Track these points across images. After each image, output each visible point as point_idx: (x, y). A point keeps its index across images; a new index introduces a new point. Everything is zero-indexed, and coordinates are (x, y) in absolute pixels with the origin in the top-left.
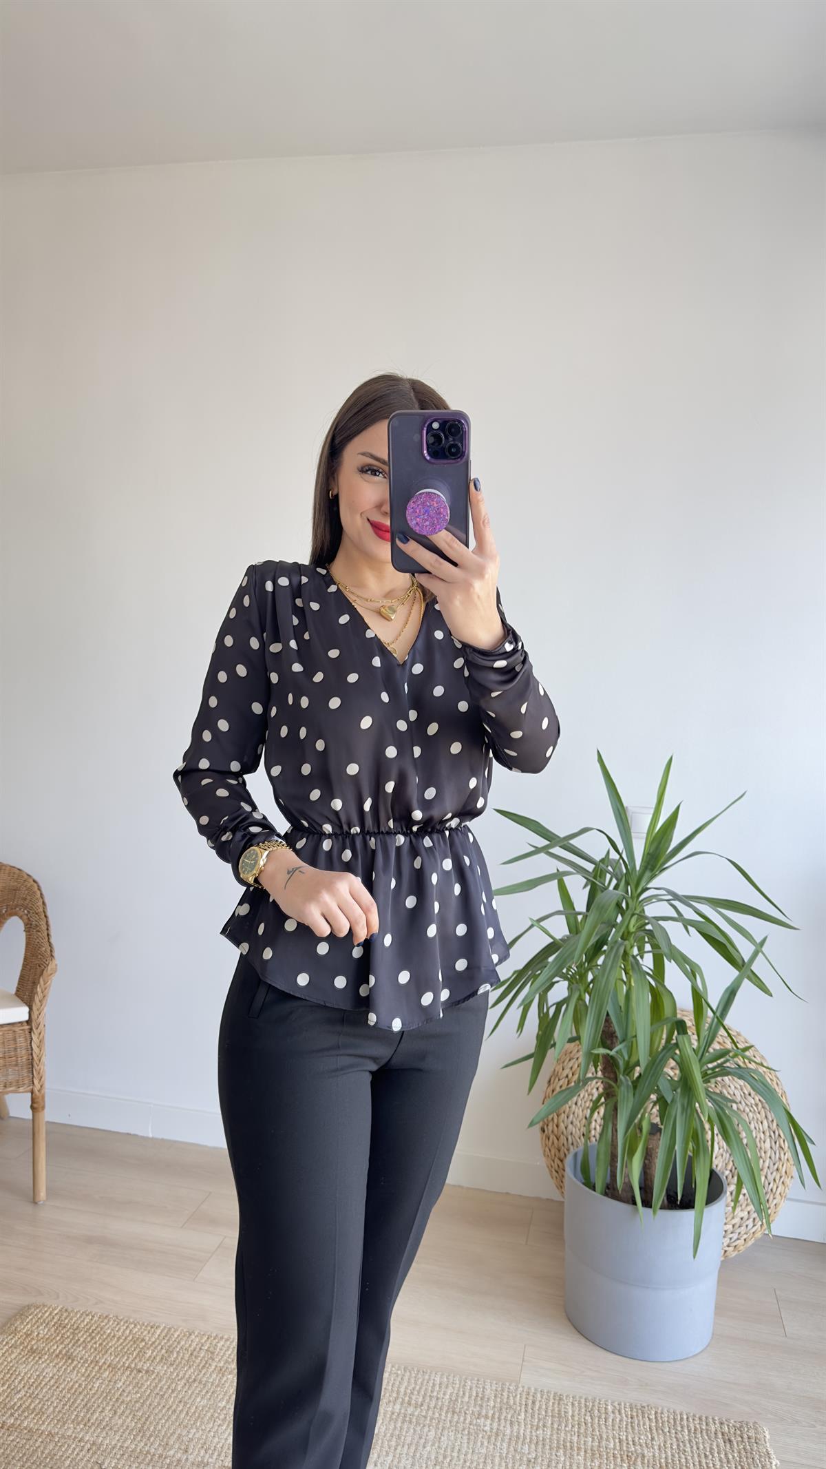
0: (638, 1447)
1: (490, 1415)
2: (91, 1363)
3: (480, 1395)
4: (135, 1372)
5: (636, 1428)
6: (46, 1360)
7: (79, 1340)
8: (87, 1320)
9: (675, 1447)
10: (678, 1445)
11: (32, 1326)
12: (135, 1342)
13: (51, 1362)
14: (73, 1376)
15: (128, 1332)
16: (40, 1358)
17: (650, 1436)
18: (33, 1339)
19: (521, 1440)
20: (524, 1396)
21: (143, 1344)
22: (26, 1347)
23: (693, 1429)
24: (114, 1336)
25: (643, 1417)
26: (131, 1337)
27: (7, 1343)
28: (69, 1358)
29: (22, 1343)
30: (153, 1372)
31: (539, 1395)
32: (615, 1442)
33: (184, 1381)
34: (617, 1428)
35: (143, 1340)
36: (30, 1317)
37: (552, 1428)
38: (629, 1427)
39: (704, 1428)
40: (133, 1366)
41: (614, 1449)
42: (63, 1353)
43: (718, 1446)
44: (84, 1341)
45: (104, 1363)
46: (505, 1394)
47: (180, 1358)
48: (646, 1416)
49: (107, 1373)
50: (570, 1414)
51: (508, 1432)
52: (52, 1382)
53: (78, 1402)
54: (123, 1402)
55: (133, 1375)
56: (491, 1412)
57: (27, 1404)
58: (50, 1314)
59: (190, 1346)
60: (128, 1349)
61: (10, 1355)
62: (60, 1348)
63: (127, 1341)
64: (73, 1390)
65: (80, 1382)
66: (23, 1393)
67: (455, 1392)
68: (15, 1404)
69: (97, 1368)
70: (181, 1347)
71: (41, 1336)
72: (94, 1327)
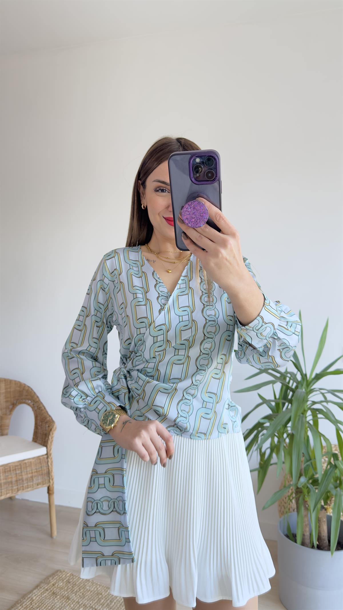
2: (77, 602)
6: (58, 599)
7: (74, 590)
11: (56, 581)
12: (97, 595)
13: (60, 600)
15: (96, 589)
16: (56, 597)
18: (55, 587)
21: (101, 596)
22: (51, 591)
24: (89, 590)
26: (96, 592)
27: (44, 588)
28: (68, 599)
29: (50, 589)
36: (57, 576)
40: (94, 607)
42: (66, 595)
44: (76, 591)
45: (82, 603)
47: (115, 606)
58: (65, 576)
60: (94, 598)
61: (44, 594)
63: (94, 594)
70: (117, 600)
71: (59, 586)
72: (82, 585)
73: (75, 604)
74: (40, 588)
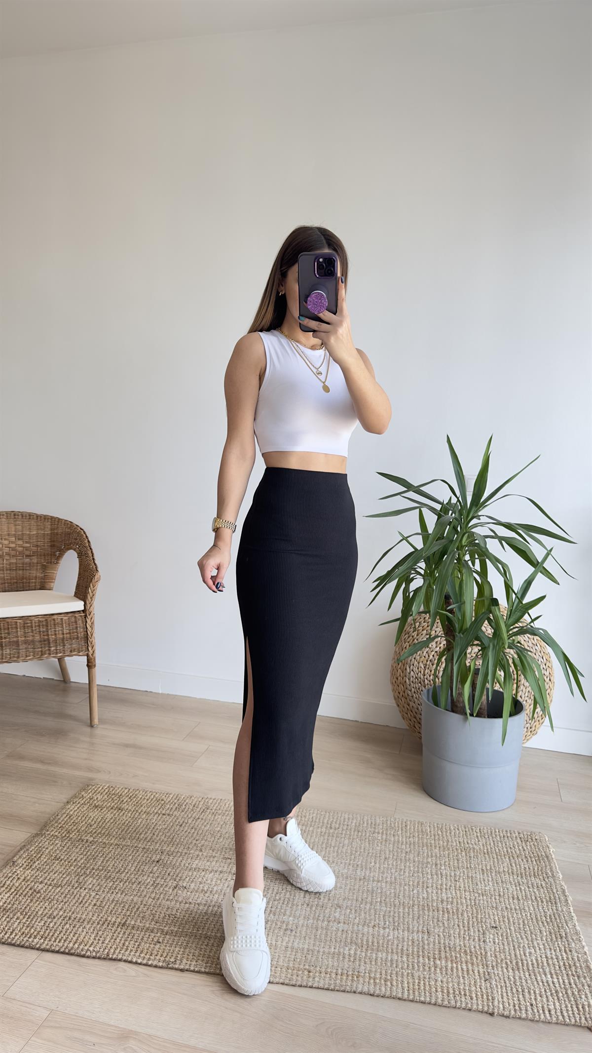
0: (471, 845)
1: (381, 832)
2: (134, 811)
3: (374, 823)
4: (161, 815)
5: (469, 836)
6: (105, 811)
7: (123, 801)
8: (126, 791)
9: (492, 844)
10: (494, 844)
11: (93, 794)
12: (158, 801)
13: (108, 811)
14: (124, 817)
15: (152, 796)
16: (101, 810)
17: (477, 840)
18: (94, 800)
19: (400, 843)
20: (400, 823)
21: (163, 802)
22: (92, 804)
23: (502, 836)
24: (144, 799)
25: (472, 831)
26: (155, 799)
27: (79, 803)
28: (119, 809)
29: (88, 802)
30: (172, 815)
31: (409, 823)
32: (456, 843)
33: (192, 819)
34: (457, 836)
35: (162, 800)
36: (90, 790)
37: (418, 837)
38: (465, 836)
39: (509, 835)
40: (159, 812)
41: (456, 846)
42: (116, 806)
43: (518, 843)
44: (126, 801)
45: (141, 811)
46: (389, 822)
47: (187, 808)
48: (474, 830)
49: (144, 815)
50: (429, 830)
51: (392, 839)
52: (112, 821)
53: (130, 829)
54: (157, 829)
55: (160, 817)
56: (381, 831)
57: (99, 831)
58: (102, 788)
59: (192, 802)
61: (82, 808)
62: (113, 804)
63: (153, 801)
64: (126, 824)
65: (129, 820)
66: (95, 825)
67: (358, 822)
68: (92, 831)
69: (137, 814)
70: (187, 803)
71: (99, 799)
72: (131, 794)
73: (132, 813)
74: (73, 803)
